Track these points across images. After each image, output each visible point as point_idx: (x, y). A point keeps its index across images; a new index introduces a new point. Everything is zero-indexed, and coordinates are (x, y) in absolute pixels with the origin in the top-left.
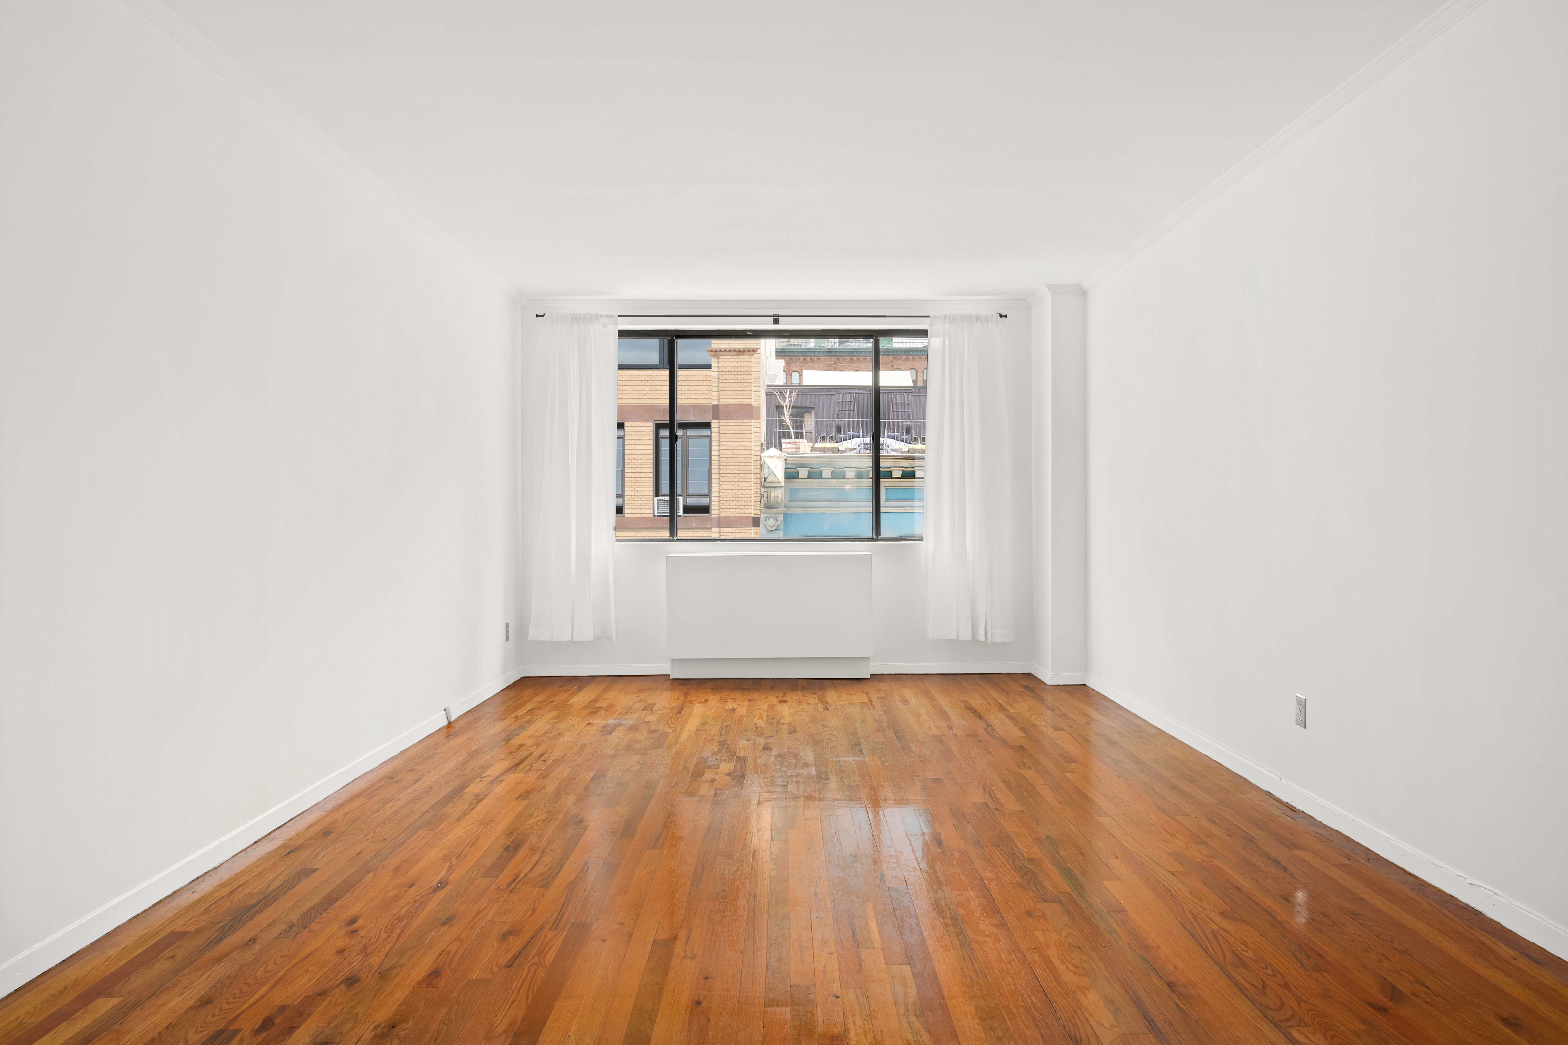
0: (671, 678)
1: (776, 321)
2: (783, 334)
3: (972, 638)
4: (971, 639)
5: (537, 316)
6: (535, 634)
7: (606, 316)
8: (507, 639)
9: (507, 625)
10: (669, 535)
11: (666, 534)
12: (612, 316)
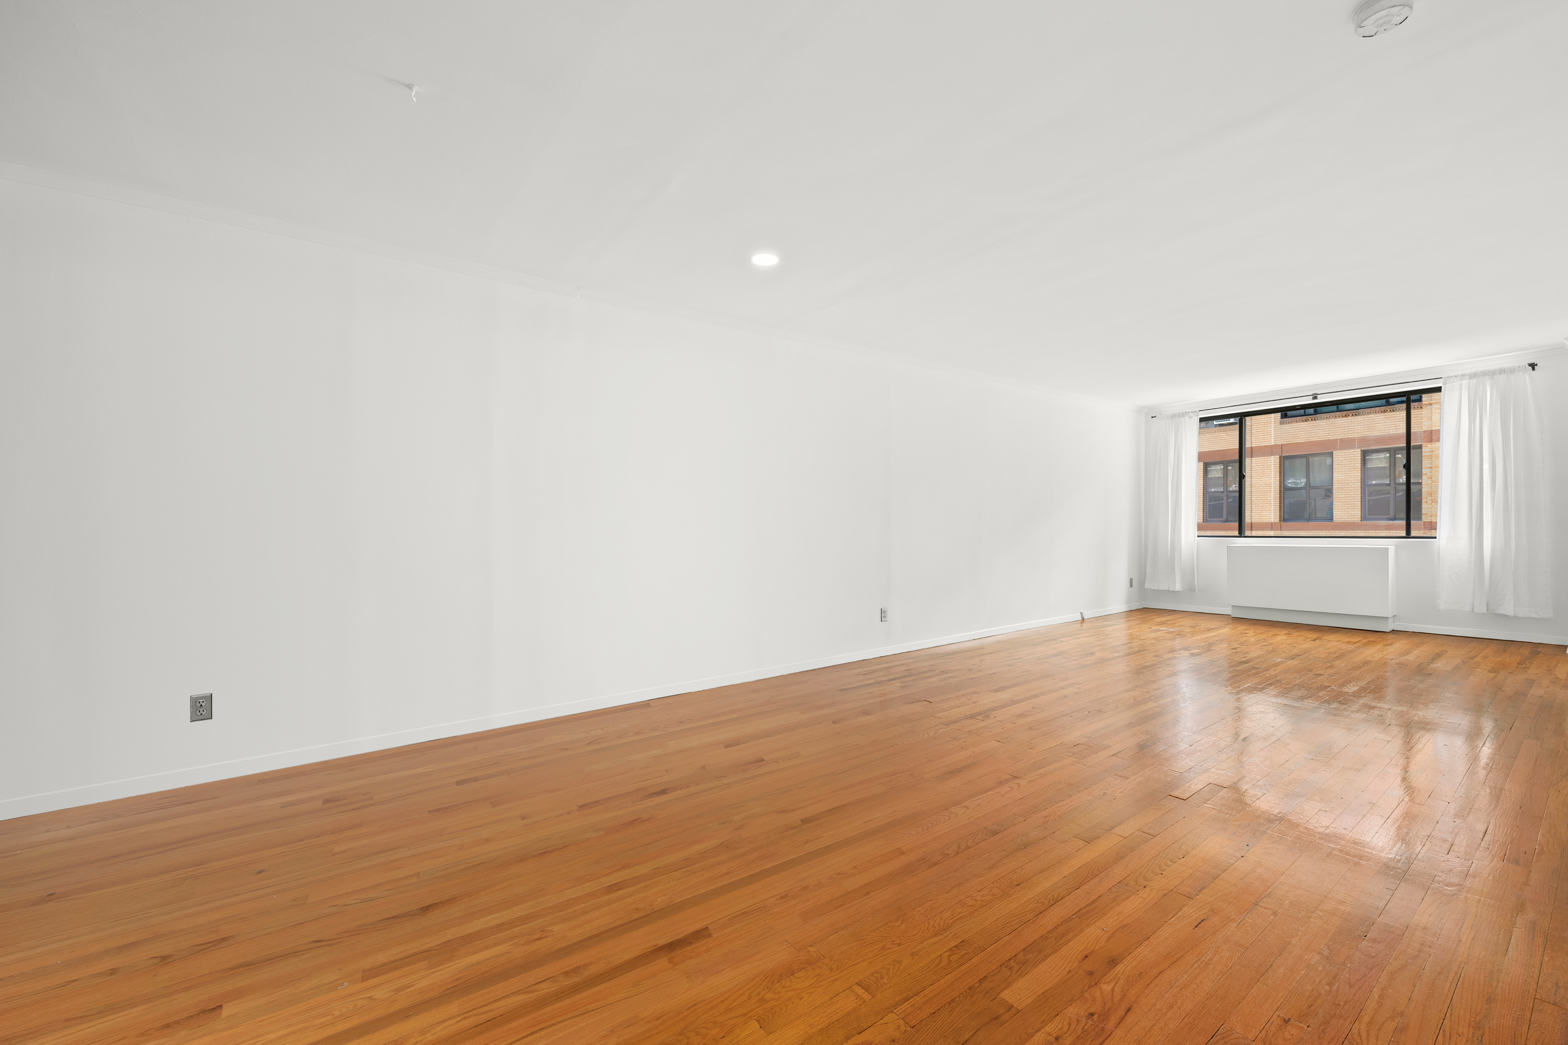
0: (1232, 616)
1: (1315, 398)
2: (1325, 404)
3: (1487, 610)
4: (1486, 612)
5: (1152, 417)
6: (1148, 585)
7: (1192, 412)
8: (1131, 586)
9: (1131, 579)
10: (1237, 533)
11: (1236, 533)
12: (1195, 412)
